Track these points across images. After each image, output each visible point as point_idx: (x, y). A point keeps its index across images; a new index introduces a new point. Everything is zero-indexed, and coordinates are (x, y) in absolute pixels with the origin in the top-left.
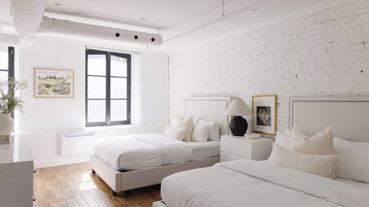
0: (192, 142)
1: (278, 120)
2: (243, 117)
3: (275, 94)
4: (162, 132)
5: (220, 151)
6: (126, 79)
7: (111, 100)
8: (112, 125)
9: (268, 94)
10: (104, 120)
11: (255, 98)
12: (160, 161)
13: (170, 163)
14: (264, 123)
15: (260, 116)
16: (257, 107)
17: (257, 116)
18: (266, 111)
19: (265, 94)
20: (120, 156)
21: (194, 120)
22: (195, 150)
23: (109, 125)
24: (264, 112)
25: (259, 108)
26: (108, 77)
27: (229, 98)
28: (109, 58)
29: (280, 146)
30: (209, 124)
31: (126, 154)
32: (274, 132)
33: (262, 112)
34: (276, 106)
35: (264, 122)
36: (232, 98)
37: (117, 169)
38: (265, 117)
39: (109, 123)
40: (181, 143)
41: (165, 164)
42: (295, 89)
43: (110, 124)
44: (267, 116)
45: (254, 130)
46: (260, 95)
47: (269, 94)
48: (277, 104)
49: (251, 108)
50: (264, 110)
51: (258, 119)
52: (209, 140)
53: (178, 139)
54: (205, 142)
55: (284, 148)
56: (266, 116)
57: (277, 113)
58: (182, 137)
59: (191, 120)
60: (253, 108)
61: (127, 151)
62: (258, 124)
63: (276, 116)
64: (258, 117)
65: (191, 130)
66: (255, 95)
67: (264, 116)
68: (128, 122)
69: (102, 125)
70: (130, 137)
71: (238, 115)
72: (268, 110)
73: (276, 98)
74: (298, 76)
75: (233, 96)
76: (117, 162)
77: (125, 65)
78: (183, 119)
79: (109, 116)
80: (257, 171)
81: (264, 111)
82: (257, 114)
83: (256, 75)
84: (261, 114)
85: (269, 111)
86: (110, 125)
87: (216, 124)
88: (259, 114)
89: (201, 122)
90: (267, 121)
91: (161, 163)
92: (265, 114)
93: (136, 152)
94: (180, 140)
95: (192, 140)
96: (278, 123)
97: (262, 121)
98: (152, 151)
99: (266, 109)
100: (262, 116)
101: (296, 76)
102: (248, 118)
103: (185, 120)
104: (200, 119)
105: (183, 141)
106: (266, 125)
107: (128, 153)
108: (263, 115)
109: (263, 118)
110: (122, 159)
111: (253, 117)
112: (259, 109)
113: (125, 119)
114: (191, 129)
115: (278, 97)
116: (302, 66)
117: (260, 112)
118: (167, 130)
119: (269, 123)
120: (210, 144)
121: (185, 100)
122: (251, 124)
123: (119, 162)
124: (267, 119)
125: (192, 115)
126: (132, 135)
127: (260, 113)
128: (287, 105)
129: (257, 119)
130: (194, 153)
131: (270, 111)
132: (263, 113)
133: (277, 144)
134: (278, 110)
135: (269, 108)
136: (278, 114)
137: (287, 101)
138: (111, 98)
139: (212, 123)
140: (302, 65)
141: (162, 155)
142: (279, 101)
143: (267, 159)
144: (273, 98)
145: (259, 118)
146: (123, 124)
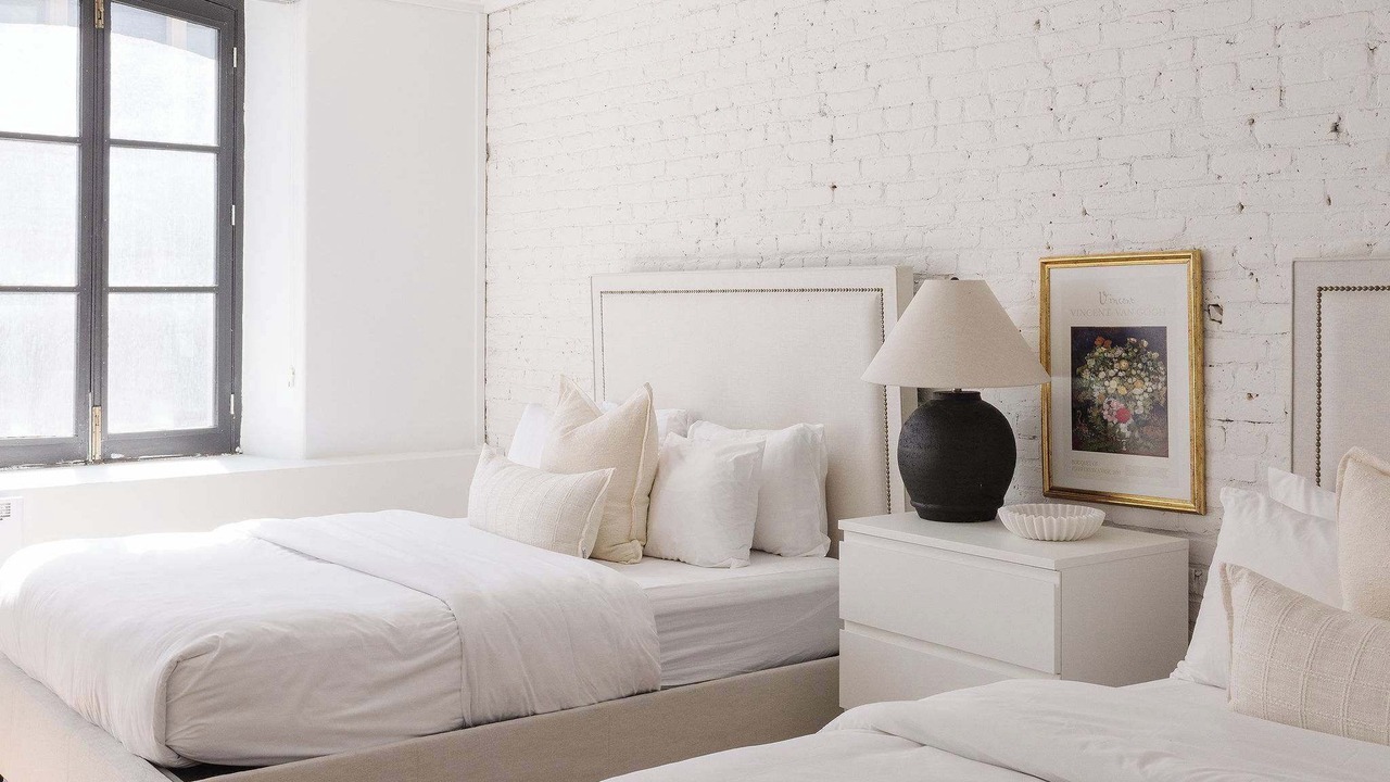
0: (650, 563)
1: (1216, 409)
2: (987, 396)
3: (1192, 242)
4: (451, 503)
5: (841, 624)
6: (212, 157)
7: (112, 297)
8: (114, 456)
9: (1145, 248)
10: (61, 425)
11: (1057, 274)
12: (445, 693)
13: (513, 710)
14: (1122, 436)
15: (1097, 391)
16: (1076, 332)
17: (1076, 391)
18: (1137, 358)
19: (1127, 249)
20: (176, 667)
21: (662, 416)
22: (671, 619)
23: (96, 462)
24: (1124, 364)
25: (1084, 341)
26: (94, 143)
27: (886, 279)
28: (101, 24)
29: (1279, 589)
30: (761, 447)
31: (214, 655)
32: (1188, 496)
33: (1106, 363)
34: (1203, 320)
35: (1123, 427)
36: (912, 280)
37: (155, 759)
38: (1128, 398)
39: (96, 450)
40: (575, 570)
41: (479, 714)
42: (1328, 209)
43: (103, 455)
44: (1141, 390)
45: (1060, 482)
46: (1093, 252)
47: (1151, 247)
48: (1205, 311)
49: (1032, 337)
50: (1119, 351)
51: (1082, 409)
52: (757, 550)
53: (561, 542)
54: (734, 562)
55: (1305, 599)
56: (1137, 391)
57: (1207, 369)
58: (589, 532)
59: (641, 422)
60: (1046, 338)
61: (221, 634)
62: (1078, 444)
63: (1202, 391)
64: (1082, 397)
65: (641, 486)
66: (1057, 253)
67: (1123, 391)
68: (222, 439)
69: (51, 463)
70: (236, 535)
71: (949, 385)
72: (1148, 349)
73: (1198, 274)
74: (1343, 126)
75: (916, 261)
76: (153, 707)
77: (205, 71)
78: (587, 412)
79: (101, 402)
80: (1145, 760)
81: (1120, 359)
82: (1076, 375)
83: (1063, 125)
84: (1102, 375)
85: (1156, 355)
86: (106, 460)
87: (803, 449)
88: (1086, 375)
89: (700, 431)
90: (1140, 423)
91: (453, 708)
92: (1130, 376)
93: (286, 642)
94: (577, 555)
95: (649, 550)
96: (1214, 433)
97: (1106, 422)
98: (392, 628)
99: (1134, 346)
100: (1107, 388)
101: (1336, 128)
102: (1012, 400)
103: (602, 424)
104: (693, 418)
105: (590, 558)
106: (1132, 450)
107: (231, 642)
108: (1114, 384)
109: (1115, 403)
110: (187, 683)
111: (1047, 397)
112: (1091, 347)
113: (206, 420)
114: (640, 477)
115: (1216, 264)
116: (1370, 62)
117: (1091, 363)
118: (484, 483)
119: (1159, 432)
120: (766, 574)
121: (597, 295)
122: (1037, 443)
123: (168, 707)
124: (1140, 411)
125: (647, 385)
126: (253, 525)
127: (1095, 372)
128: (1280, 319)
129: (1074, 410)
130: (666, 637)
131: (1163, 358)
132: (1112, 373)
133: (1252, 574)
134: (1218, 349)
135: (1157, 337)
136: (1213, 375)
137: (1276, 286)
138: (113, 280)
139: (777, 440)
140: (1376, 58)
141: (461, 653)
142: (1218, 291)
143: (1164, 671)
144: (1182, 273)
145: (1089, 403)
146: (193, 455)
